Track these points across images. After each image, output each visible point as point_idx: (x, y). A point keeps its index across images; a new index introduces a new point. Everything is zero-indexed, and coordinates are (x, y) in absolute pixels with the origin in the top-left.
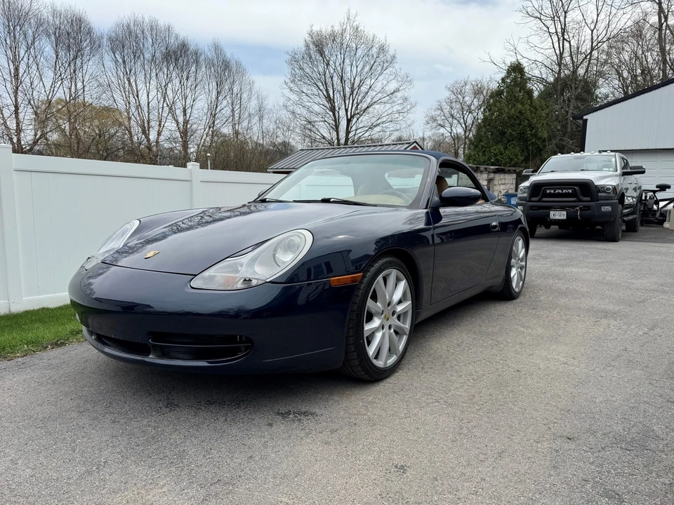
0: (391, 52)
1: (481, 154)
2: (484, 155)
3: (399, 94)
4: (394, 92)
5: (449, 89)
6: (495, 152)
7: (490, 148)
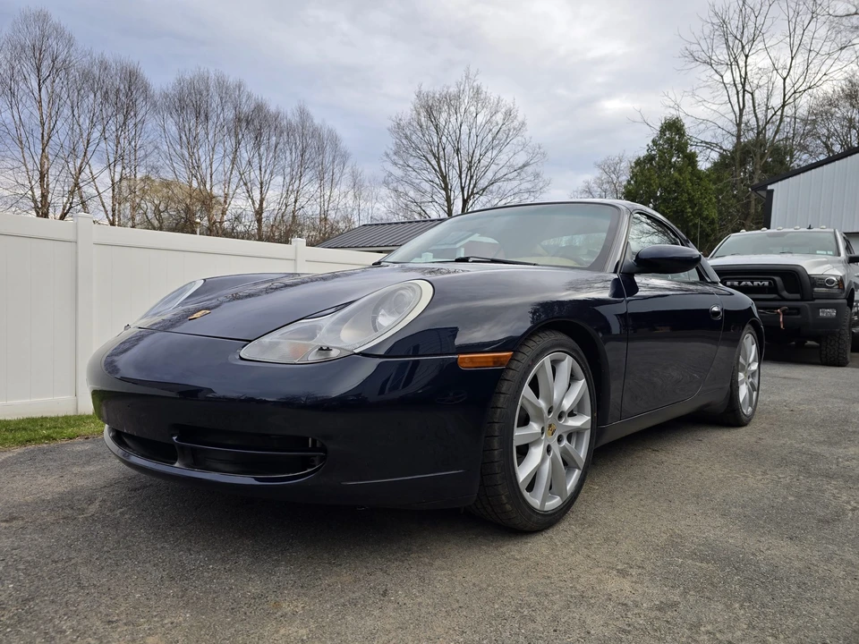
0: (520, 118)
3: (529, 169)
4: (524, 166)
5: (599, 166)
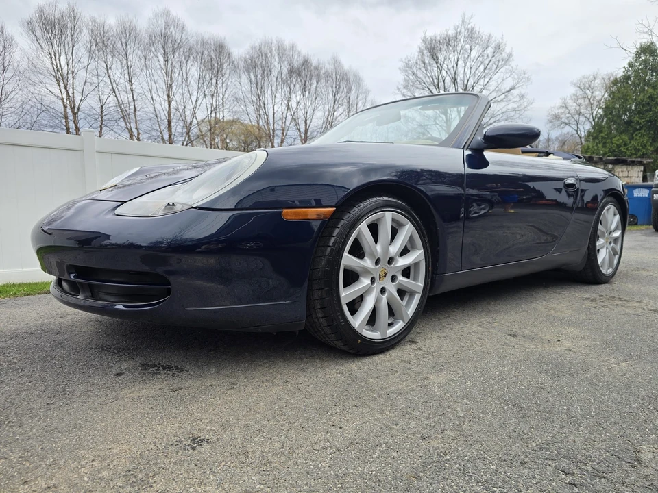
0: (508, 51)
1: (600, 146)
2: (604, 146)
3: (515, 92)
4: (511, 89)
5: (575, 84)
6: (618, 143)
7: (611, 139)
